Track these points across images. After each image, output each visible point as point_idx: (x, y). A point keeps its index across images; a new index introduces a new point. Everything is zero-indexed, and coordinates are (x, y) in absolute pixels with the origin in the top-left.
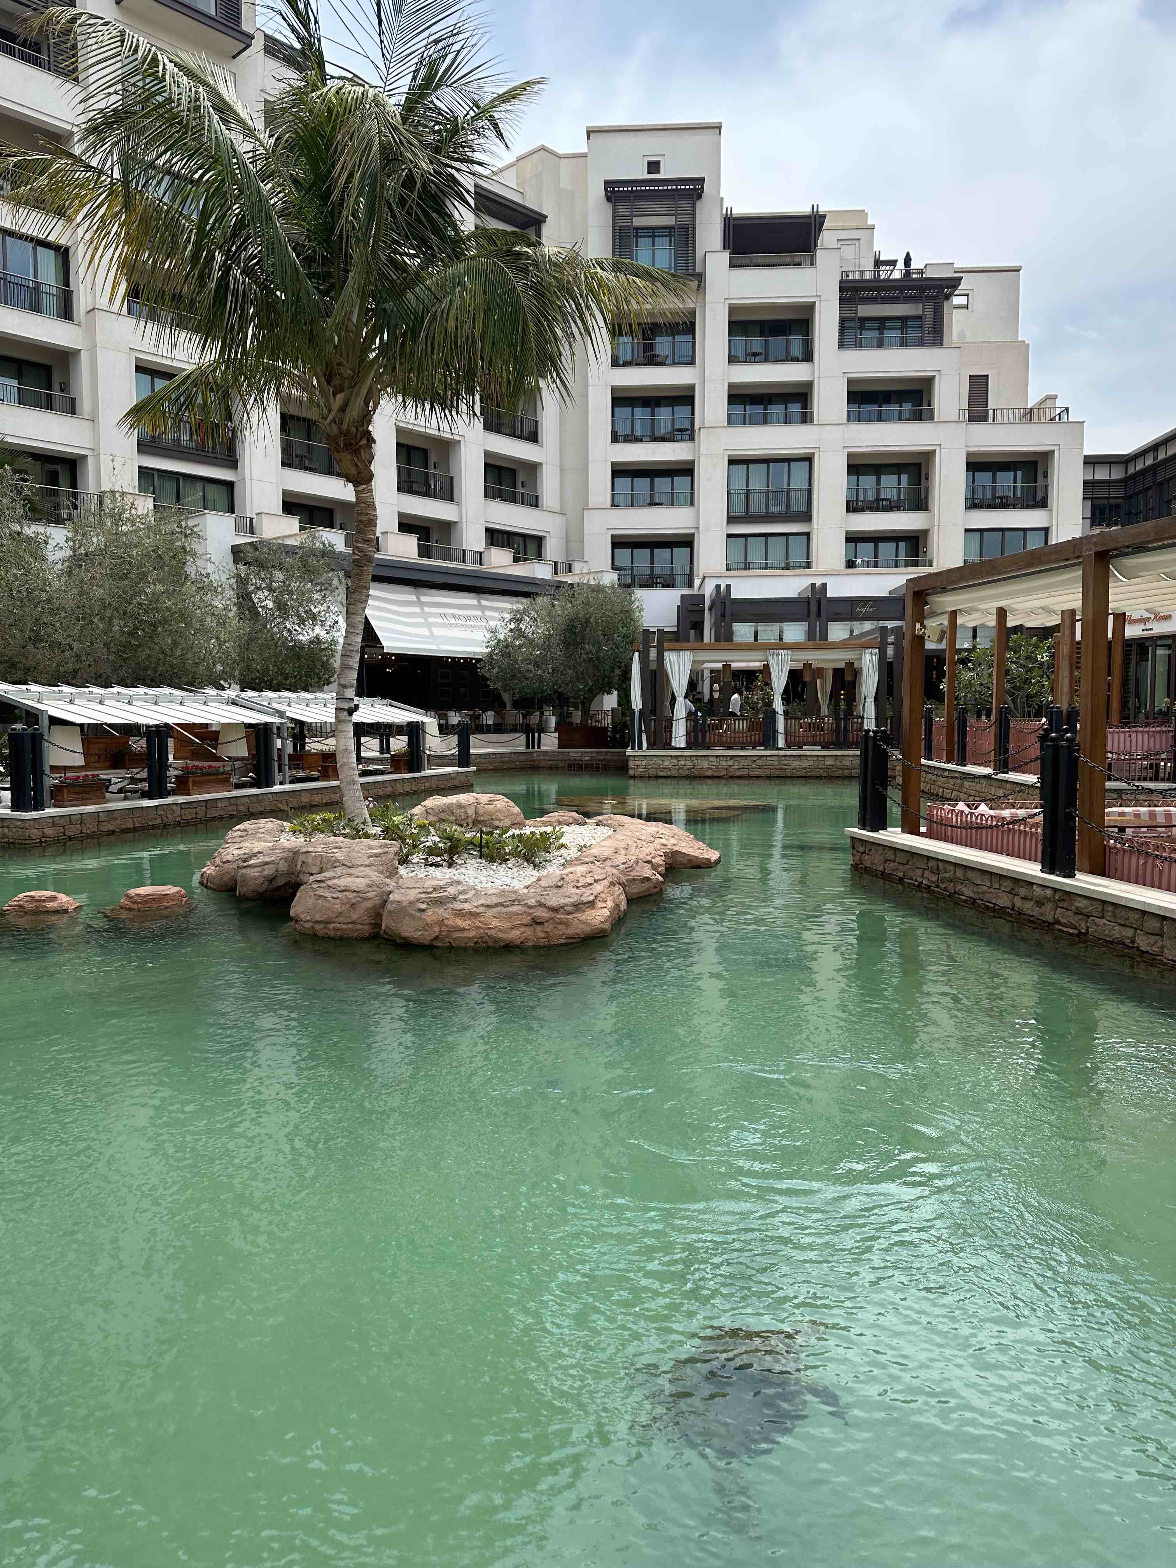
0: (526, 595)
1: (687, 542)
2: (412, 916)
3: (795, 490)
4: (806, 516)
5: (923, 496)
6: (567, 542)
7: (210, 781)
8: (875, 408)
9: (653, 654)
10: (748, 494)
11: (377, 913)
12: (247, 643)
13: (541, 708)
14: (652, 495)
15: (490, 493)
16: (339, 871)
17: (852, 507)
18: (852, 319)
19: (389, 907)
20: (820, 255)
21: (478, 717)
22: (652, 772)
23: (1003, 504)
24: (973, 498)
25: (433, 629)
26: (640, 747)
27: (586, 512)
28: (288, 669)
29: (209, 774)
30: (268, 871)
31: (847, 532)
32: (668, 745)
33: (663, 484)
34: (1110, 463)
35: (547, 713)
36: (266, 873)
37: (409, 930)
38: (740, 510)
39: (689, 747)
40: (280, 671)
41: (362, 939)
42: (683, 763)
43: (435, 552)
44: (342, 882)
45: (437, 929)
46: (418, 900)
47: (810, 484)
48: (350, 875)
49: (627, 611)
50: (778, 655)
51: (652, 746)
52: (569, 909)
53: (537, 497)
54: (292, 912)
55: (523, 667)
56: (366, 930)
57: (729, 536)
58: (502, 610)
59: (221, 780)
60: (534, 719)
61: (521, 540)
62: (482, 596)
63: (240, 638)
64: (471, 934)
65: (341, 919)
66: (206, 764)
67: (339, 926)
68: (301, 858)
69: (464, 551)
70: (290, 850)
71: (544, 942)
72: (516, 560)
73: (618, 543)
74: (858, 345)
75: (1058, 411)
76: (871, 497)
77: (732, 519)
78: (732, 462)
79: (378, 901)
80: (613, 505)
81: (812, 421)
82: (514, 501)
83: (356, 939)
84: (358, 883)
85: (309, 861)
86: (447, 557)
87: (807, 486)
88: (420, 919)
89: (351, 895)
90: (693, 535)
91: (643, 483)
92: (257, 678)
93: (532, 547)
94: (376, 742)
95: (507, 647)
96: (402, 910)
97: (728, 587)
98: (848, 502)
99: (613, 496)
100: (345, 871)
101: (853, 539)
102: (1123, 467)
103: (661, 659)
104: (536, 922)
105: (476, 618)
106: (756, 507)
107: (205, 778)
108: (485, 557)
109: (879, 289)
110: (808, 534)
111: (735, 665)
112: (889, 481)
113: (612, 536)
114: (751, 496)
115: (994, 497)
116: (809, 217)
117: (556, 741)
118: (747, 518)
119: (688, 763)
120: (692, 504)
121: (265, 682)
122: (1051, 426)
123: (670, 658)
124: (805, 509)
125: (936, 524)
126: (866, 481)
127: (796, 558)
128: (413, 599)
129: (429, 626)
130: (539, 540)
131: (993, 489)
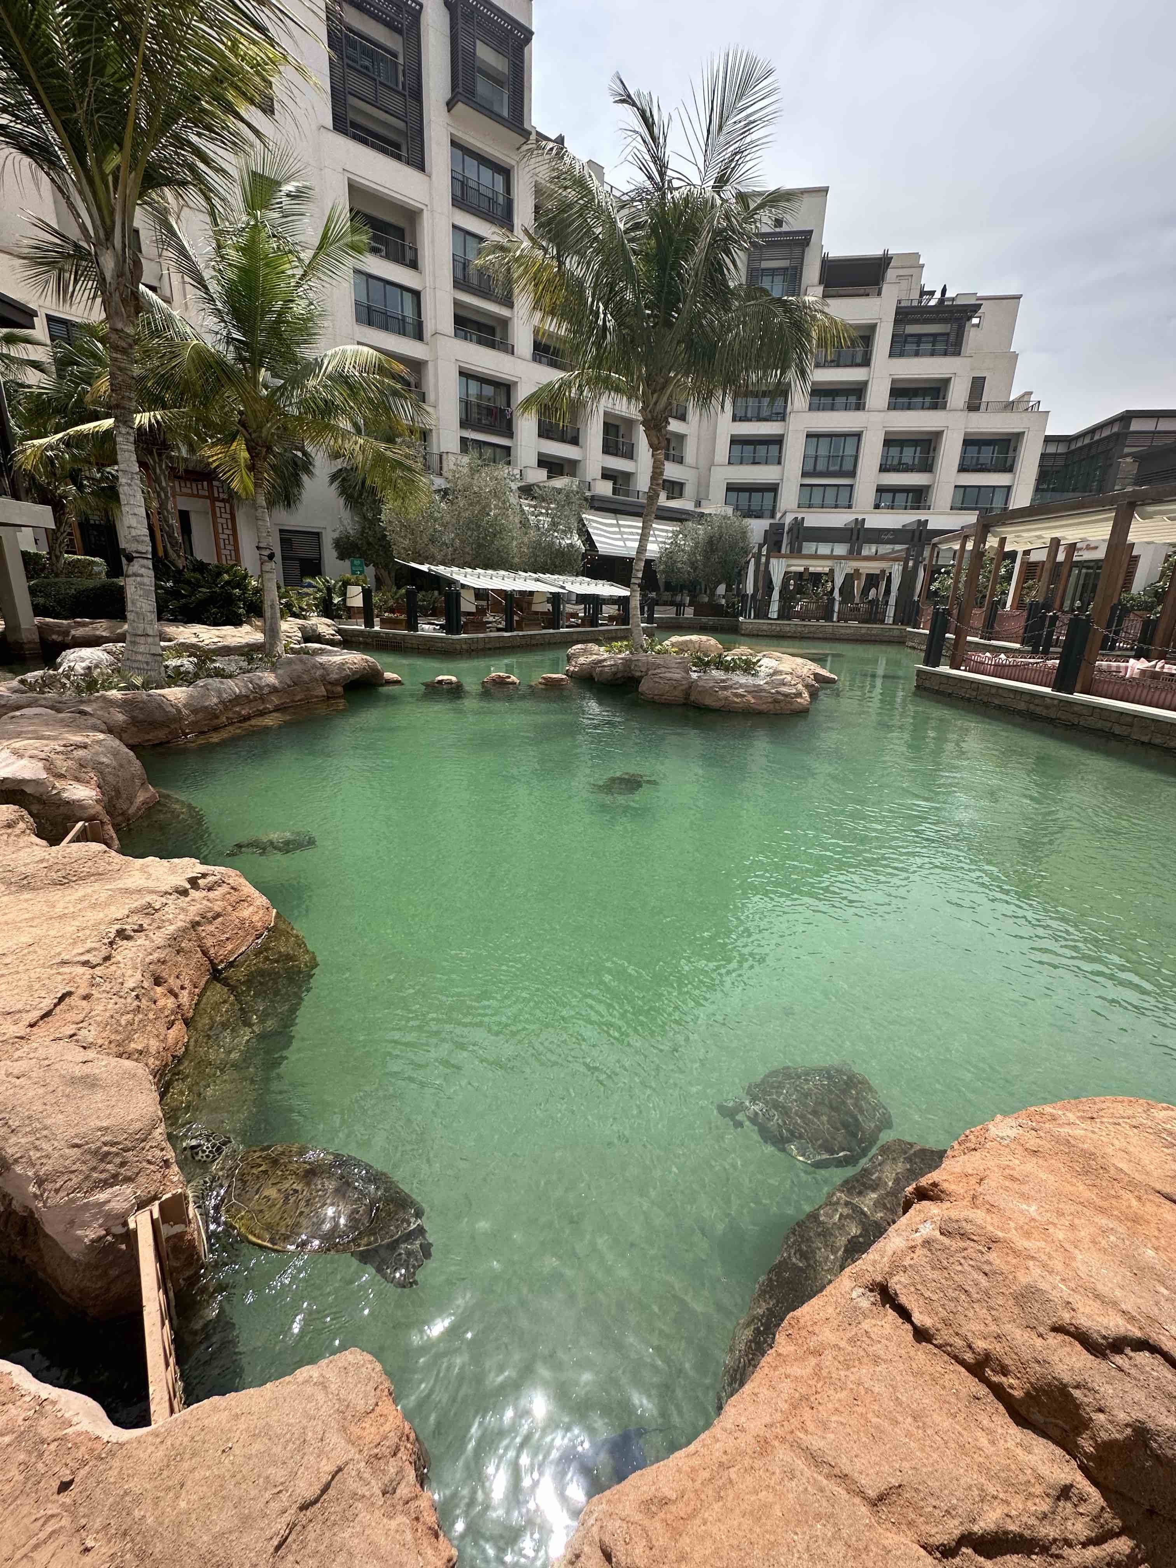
1: (773, 489)
2: (709, 695)
3: (847, 456)
4: (852, 474)
5: (930, 462)
6: (699, 485)
8: (906, 400)
9: (763, 562)
10: (816, 458)
11: (688, 692)
14: (755, 457)
16: (662, 670)
17: (884, 468)
18: (900, 335)
20: (885, 288)
22: (754, 632)
23: (984, 469)
24: (964, 465)
25: (627, 542)
26: (749, 617)
27: (712, 468)
31: (878, 485)
32: (766, 617)
33: (762, 450)
34: (1059, 441)
37: (708, 701)
38: (810, 468)
39: (780, 618)
41: (679, 705)
42: (773, 627)
43: (622, 492)
44: (668, 675)
45: (725, 702)
46: (712, 687)
47: (857, 452)
48: (668, 672)
49: (741, 534)
50: (834, 564)
51: (757, 616)
53: (683, 457)
54: (641, 691)
56: (682, 701)
57: (801, 485)
61: (673, 485)
65: (666, 695)
67: (668, 697)
69: (638, 491)
72: (670, 498)
73: (732, 488)
74: (901, 355)
75: (1031, 404)
76: (895, 462)
77: (804, 474)
78: (809, 436)
80: (730, 463)
81: (864, 409)
82: (669, 460)
83: (675, 705)
84: (673, 676)
86: (629, 494)
87: (855, 454)
88: (714, 696)
89: (670, 682)
90: (778, 484)
91: (750, 449)
93: (677, 489)
96: (703, 691)
97: (802, 519)
98: (881, 465)
99: (730, 458)
100: (666, 670)
101: (881, 490)
102: (1067, 444)
103: (767, 563)
106: (821, 467)
109: (922, 313)
110: (851, 486)
111: (811, 569)
112: (908, 452)
113: (727, 483)
114: (818, 459)
115: (978, 464)
116: (880, 259)
118: (814, 474)
119: (777, 628)
120: (779, 463)
122: (1024, 415)
123: (773, 563)
124: (851, 468)
125: (936, 481)
126: (894, 451)
127: (842, 501)
128: (615, 522)
129: (624, 540)
130: (681, 485)
131: (978, 458)
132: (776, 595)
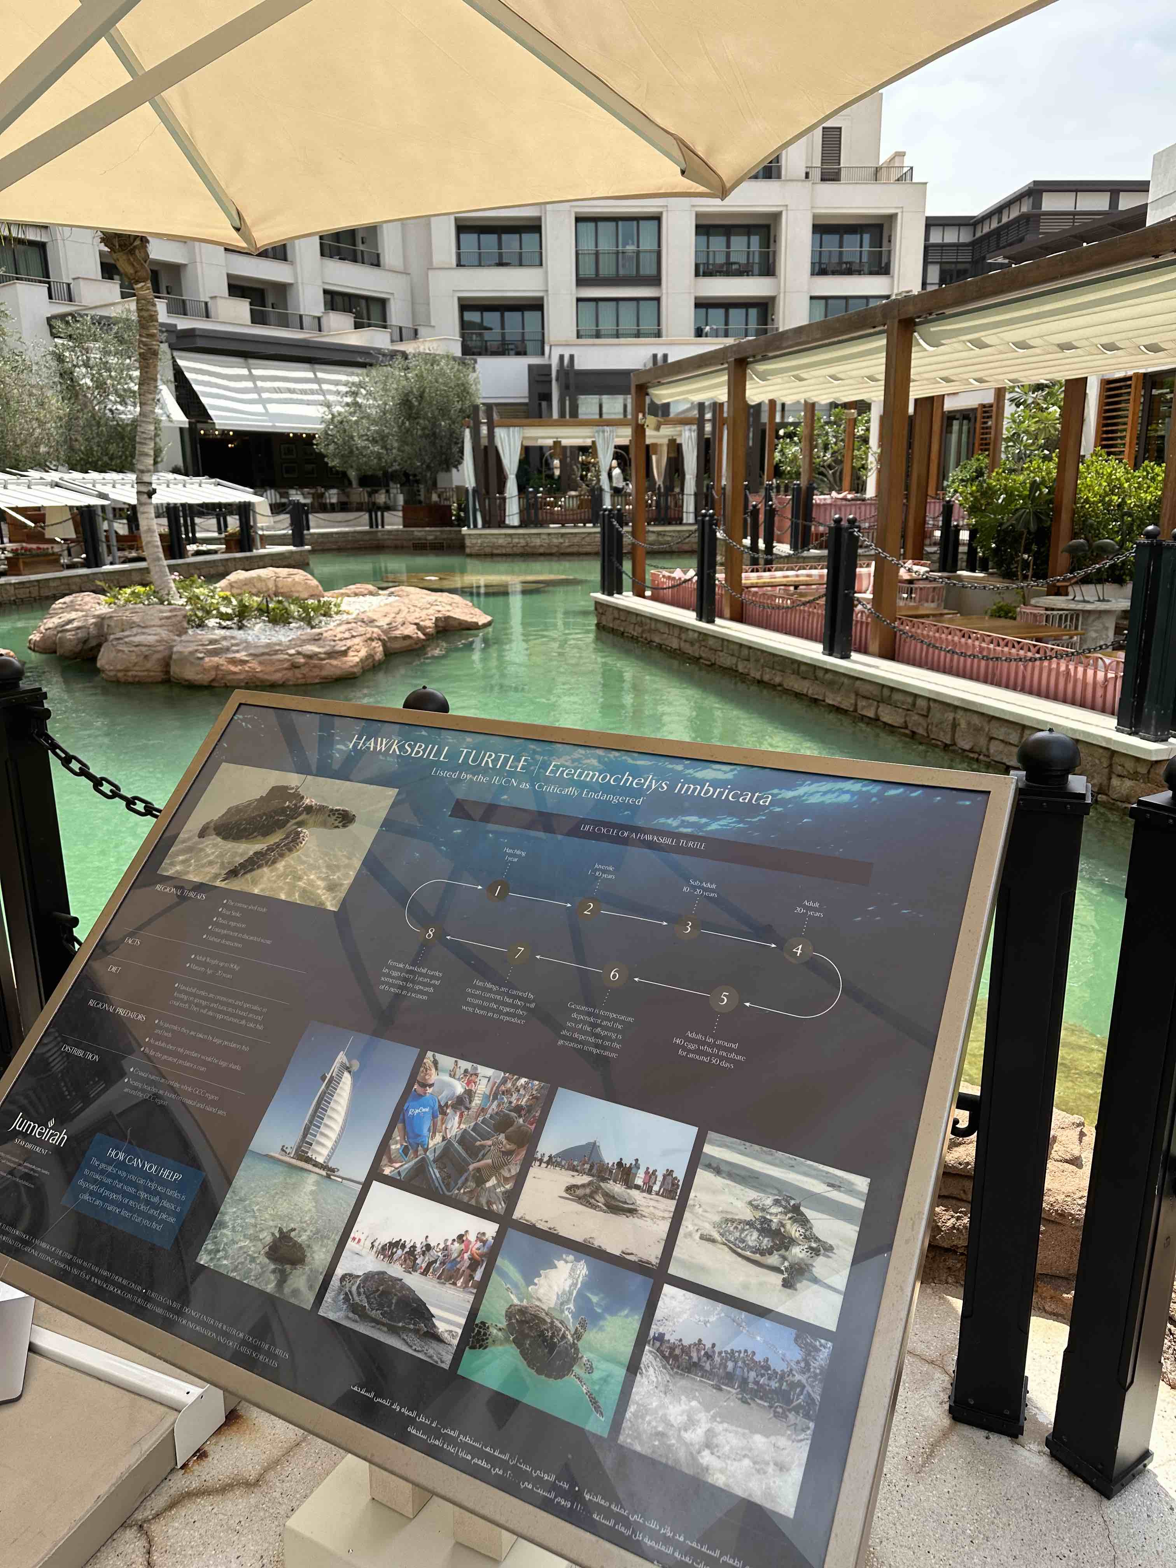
0: (363, 365)
1: (536, 305)
2: (192, 663)
3: (646, 251)
4: (655, 280)
5: (771, 261)
6: (413, 303)
7: (39, 563)
9: (484, 430)
10: (597, 254)
11: (166, 663)
12: (70, 423)
13: (388, 485)
14: (500, 255)
15: (327, 251)
16: (135, 630)
17: (703, 270)
19: (174, 657)
21: (322, 495)
22: (488, 550)
23: (849, 270)
24: (820, 263)
25: (268, 406)
26: (475, 526)
27: (431, 273)
28: (112, 448)
29: (38, 555)
30: (81, 634)
31: (696, 298)
32: (501, 524)
33: (511, 241)
34: (959, 225)
35: (393, 491)
36: (80, 635)
37: (190, 674)
38: (588, 271)
39: (523, 524)
40: (106, 452)
41: (157, 683)
42: (516, 540)
43: (272, 318)
44: (137, 639)
45: (213, 673)
46: (196, 651)
47: (659, 245)
48: (144, 633)
49: (463, 384)
50: (603, 432)
51: (487, 524)
52: (323, 656)
53: (378, 255)
54: (99, 665)
55: (360, 443)
56: (160, 676)
57: (579, 300)
58: (337, 383)
59: (52, 561)
60: (381, 498)
61: (363, 303)
62: (317, 366)
63: (61, 419)
64: (242, 677)
65: (137, 668)
66: (34, 546)
67: (137, 672)
68: (106, 622)
69: (301, 316)
70: (98, 616)
71: (300, 681)
72: (358, 326)
73: (465, 306)
75: (905, 170)
76: (721, 259)
77: (581, 282)
78: (579, 219)
79: (166, 653)
80: (459, 265)
82: (355, 261)
83: (152, 683)
84: (151, 639)
85: (112, 624)
86: (284, 322)
87: (656, 248)
88: (199, 665)
89: (144, 649)
90: (542, 298)
91: (490, 240)
92: (81, 459)
93: (375, 310)
94: (214, 521)
95: (341, 422)
96: (184, 660)
97: (572, 357)
98: (697, 266)
99: (459, 255)
100: (140, 630)
101: (702, 304)
102: (971, 228)
103: (491, 435)
104: (295, 666)
105: (312, 392)
106: (605, 269)
107: (36, 559)
108: (324, 321)
110: (658, 299)
111: (565, 442)
112: (738, 243)
113: (459, 299)
114: (601, 257)
115: (840, 263)
117: (401, 520)
118: (597, 281)
119: (522, 541)
120: (541, 265)
121: (90, 463)
122: (898, 187)
123: (501, 434)
124: (655, 271)
125: (782, 290)
126: (718, 243)
127: (647, 325)
128: (245, 372)
129: (263, 402)
130: (382, 303)
131: (841, 253)
132: (511, 487)
